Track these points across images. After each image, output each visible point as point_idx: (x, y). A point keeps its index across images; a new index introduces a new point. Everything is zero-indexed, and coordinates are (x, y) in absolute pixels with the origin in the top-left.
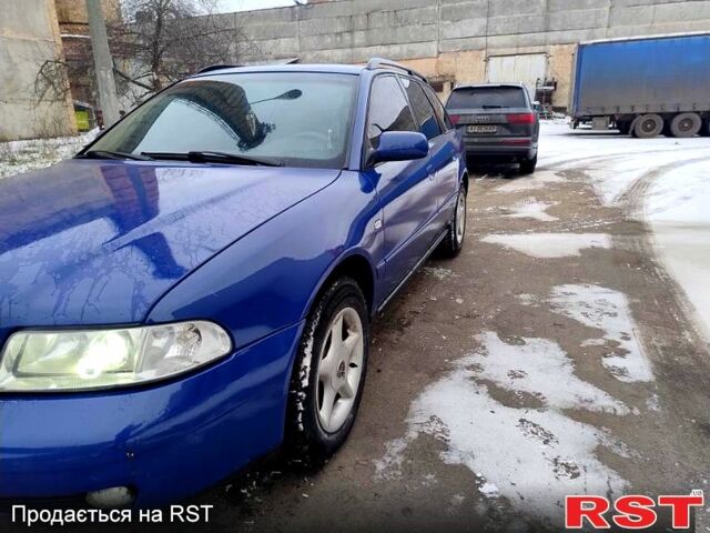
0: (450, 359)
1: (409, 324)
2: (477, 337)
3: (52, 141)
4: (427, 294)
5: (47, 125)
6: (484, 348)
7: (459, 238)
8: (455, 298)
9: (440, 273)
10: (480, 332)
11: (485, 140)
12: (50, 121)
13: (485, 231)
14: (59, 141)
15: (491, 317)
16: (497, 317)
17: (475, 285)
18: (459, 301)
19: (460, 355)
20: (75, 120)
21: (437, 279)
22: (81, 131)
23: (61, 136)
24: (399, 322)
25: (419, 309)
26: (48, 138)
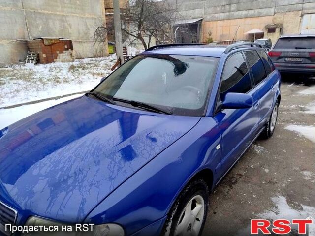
0: (256, 213)
1: (236, 182)
2: (274, 199)
3: (99, 59)
4: (249, 162)
5: (98, 51)
6: (277, 208)
7: (272, 128)
8: (265, 168)
9: (258, 149)
10: (276, 196)
11: (295, 65)
12: (99, 50)
13: (288, 122)
14: (101, 58)
15: (284, 185)
16: (288, 186)
17: (277, 161)
18: (267, 170)
19: (262, 211)
20: (108, 49)
21: (255, 153)
22: (110, 53)
23: (103, 56)
24: (231, 181)
25: (243, 173)
26: (97, 57)
